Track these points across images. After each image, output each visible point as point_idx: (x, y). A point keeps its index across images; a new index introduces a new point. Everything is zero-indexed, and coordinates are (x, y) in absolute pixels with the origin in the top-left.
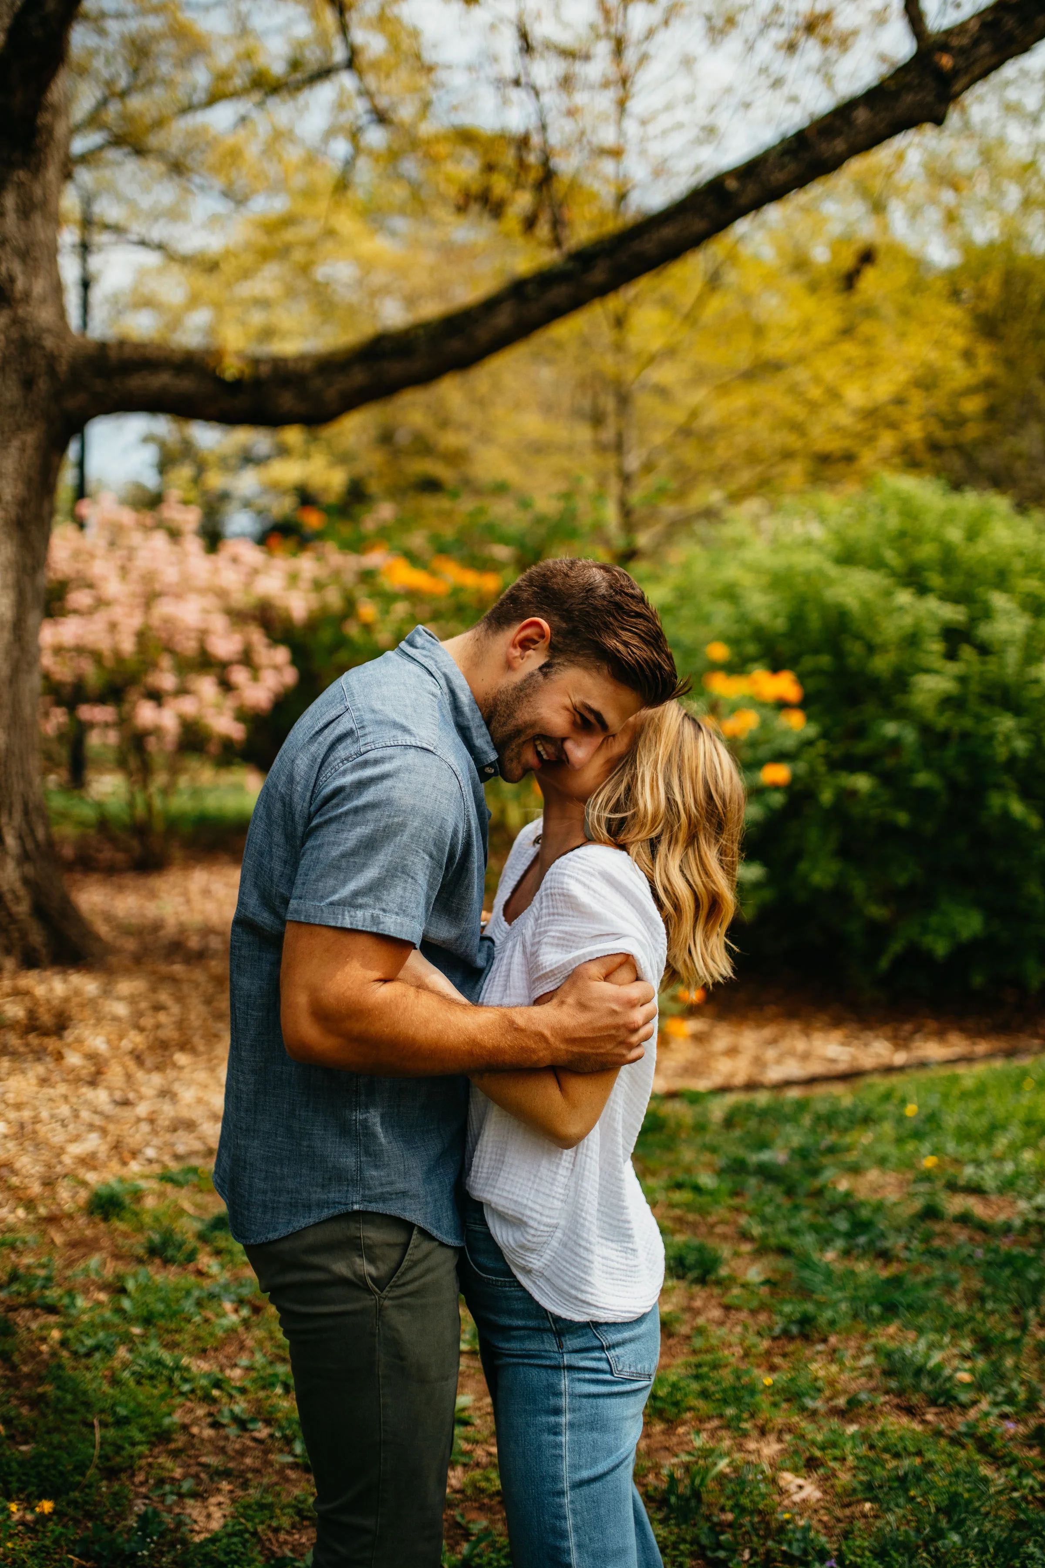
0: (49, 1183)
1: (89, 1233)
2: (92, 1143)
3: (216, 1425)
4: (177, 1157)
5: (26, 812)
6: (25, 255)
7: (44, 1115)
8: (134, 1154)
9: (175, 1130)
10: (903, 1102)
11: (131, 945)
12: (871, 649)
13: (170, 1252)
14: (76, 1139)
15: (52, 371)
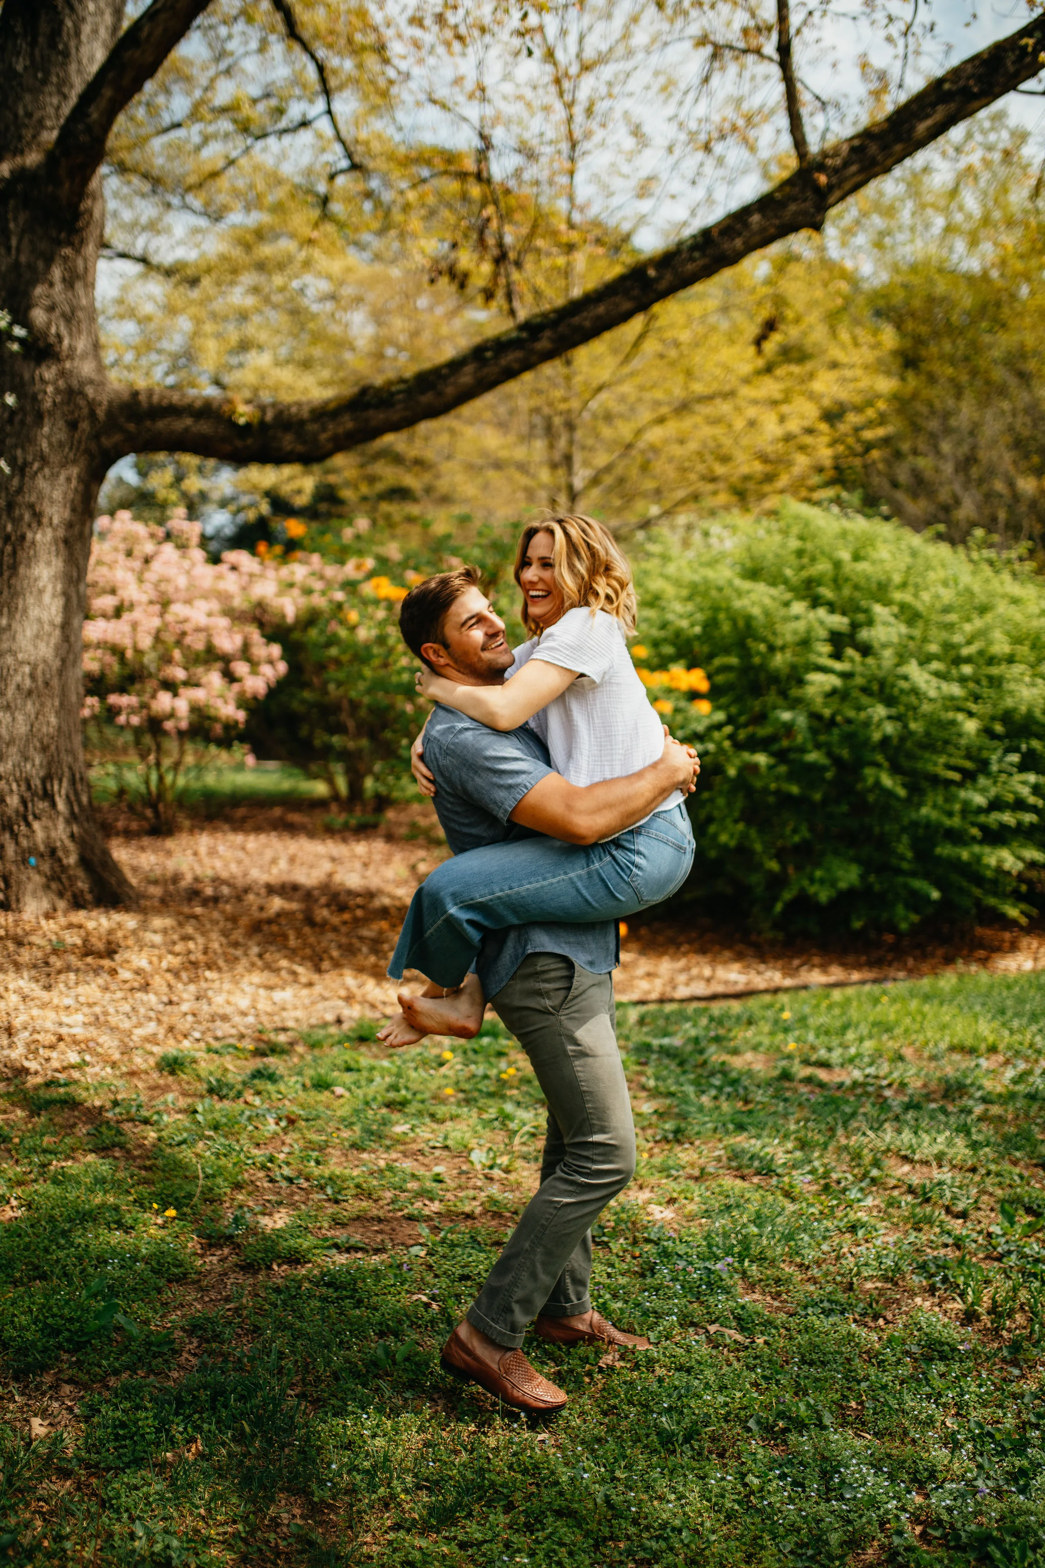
0: (126, 1051)
1: (161, 1082)
2: (151, 1027)
3: (272, 1181)
4: (217, 1039)
5: (73, 782)
6: (69, 319)
7: (111, 1010)
8: (185, 1036)
9: (213, 1021)
10: (782, 1009)
11: (156, 891)
12: (772, 649)
13: (225, 1091)
14: (139, 1025)
15: (92, 414)
